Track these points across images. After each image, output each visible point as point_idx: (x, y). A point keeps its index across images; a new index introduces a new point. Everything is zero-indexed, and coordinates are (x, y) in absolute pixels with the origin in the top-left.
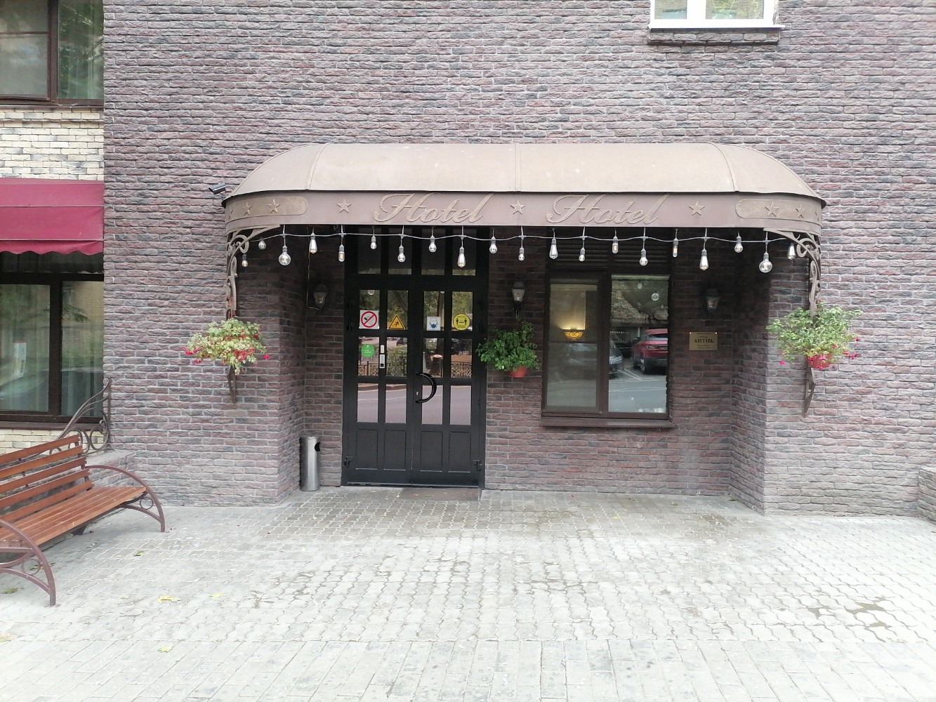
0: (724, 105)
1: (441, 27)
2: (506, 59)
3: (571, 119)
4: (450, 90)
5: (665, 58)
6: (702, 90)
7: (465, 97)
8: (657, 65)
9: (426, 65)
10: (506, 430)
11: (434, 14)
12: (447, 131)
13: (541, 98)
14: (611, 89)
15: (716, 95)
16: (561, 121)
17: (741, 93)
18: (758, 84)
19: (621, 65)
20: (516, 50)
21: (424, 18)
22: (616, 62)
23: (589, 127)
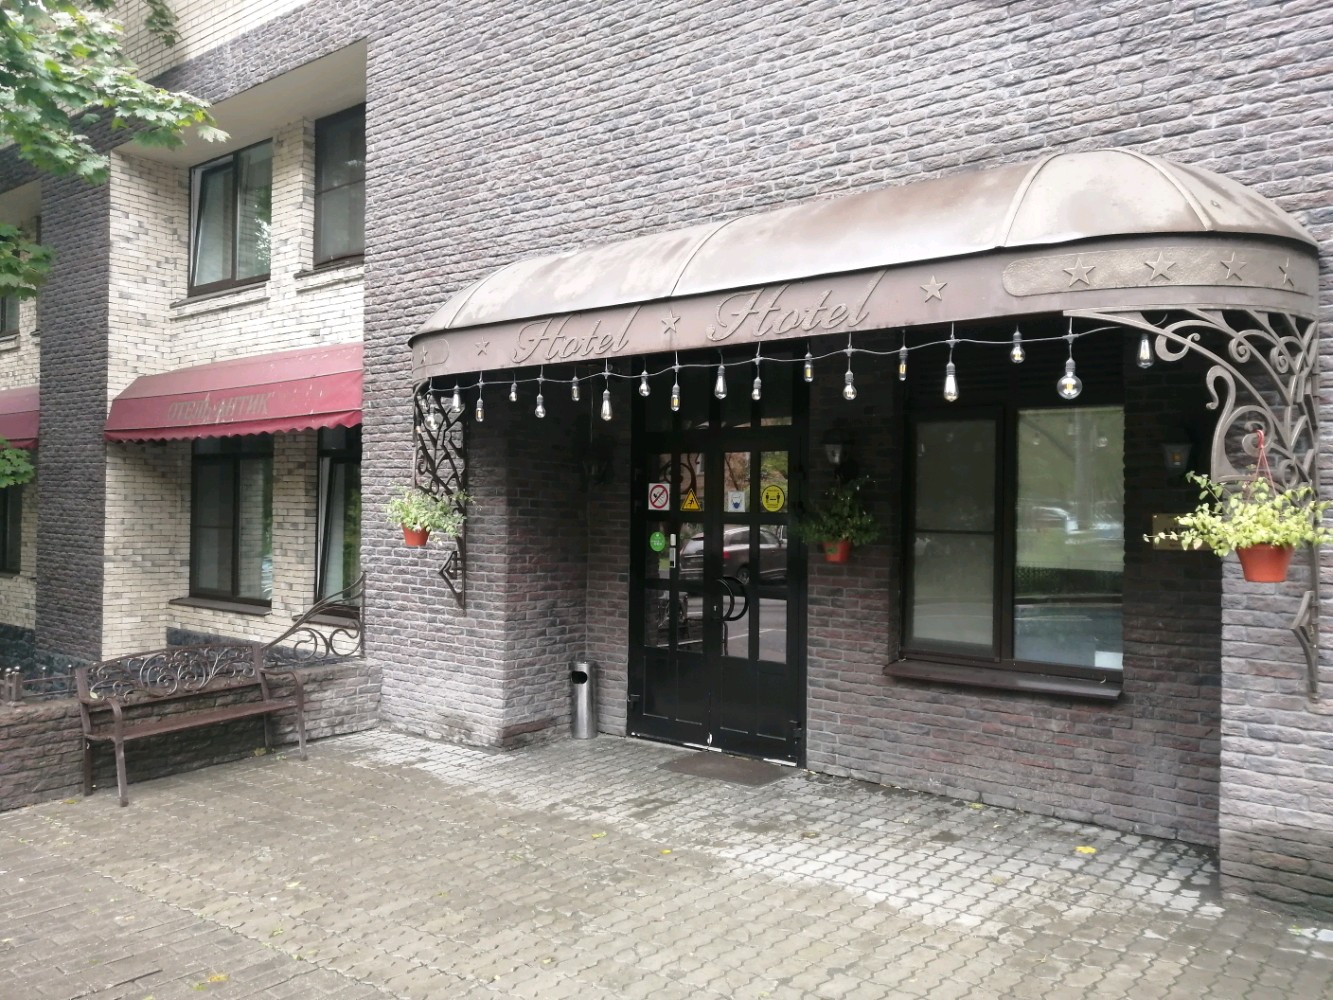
0: (1119, 71)
1: (679, 61)
2: (760, 86)
3: (852, 158)
4: (689, 150)
5: (1006, 14)
6: (1074, 55)
7: (708, 156)
8: (991, 30)
9: (661, 121)
10: (835, 676)
11: (671, 45)
12: (686, 212)
13: (809, 133)
14: (915, 93)
15: (1101, 58)
16: (838, 164)
17: (1153, 40)
18: (1191, 12)
19: (930, 47)
20: (773, 67)
21: (659, 55)
22: (922, 45)
23: (881, 165)
